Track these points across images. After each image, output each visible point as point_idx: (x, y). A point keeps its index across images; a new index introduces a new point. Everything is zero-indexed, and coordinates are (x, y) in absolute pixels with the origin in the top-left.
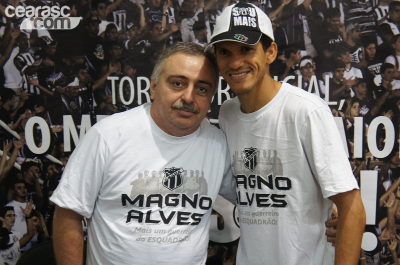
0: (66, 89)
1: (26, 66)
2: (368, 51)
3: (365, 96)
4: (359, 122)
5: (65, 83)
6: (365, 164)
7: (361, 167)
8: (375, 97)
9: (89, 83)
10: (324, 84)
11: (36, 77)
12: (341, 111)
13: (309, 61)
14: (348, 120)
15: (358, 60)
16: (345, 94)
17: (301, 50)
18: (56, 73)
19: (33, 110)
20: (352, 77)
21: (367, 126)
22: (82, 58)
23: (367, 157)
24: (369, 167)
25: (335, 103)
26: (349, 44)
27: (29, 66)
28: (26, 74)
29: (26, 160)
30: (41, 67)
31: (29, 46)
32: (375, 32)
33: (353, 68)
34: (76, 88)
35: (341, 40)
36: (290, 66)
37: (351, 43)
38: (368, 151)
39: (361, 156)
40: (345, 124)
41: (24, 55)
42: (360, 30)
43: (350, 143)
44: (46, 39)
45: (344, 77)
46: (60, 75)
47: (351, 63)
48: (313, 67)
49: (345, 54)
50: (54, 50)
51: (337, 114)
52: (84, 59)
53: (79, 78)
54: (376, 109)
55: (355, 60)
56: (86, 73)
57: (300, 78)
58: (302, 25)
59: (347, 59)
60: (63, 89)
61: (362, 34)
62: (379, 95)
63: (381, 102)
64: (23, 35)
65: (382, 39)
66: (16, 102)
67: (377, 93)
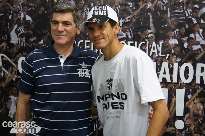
0: (37, 45)
1: (20, 33)
2: (181, 31)
3: (179, 53)
4: (176, 65)
5: (37, 42)
6: (178, 86)
7: (176, 87)
8: (184, 53)
9: (47, 42)
10: (159, 46)
11: (24, 39)
12: (167, 59)
13: (152, 35)
14: (170, 64)
15: (176, 35)
16: (169, 51)
17: (148, 29)
18: (33, 37)
19: (22, 54)
20: (173, 43)
21: (180, 67)
22: (45, 31)
23: (180, 82)
24: (181, 88)
25: (164, 55)
26: (172, 27)
27: (21, 34)
28: (20, 37)
29: (17, 77)
30: (27, 34)
31: (22, 24)
32: (185, 22)
33: (173, 39)
34: (42, 44)
35: (168, 25)
36: (143, 37)
37: (173, 27)
38: (180, 79)
39: (176, 82)
40: (169, 66)
41: (20, 28)
42: (177, 21)
43: (171, 75)
44: (29, 21)
45: (169, 43)
46: (35, 38)
47: (173, 36)
48: (154, 38)
49: (170, 32)
50: (33, 27)
51: (165, 61)
52: (46, 31)
53: (43, 40)
54: (184, 59)
55: (174, 35)
56: (47, 38)
57: (148, 43)
58: (149, 18)
59: (170, 34)
60: (36, 44)
61: (179, 23)
62: (186, 52)
63: (187, 56)
64: (19, 19)
65: (188, 25)
66: (15, 50)
67: (185, 51)
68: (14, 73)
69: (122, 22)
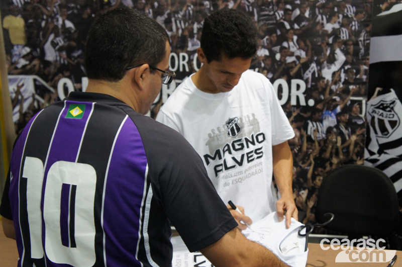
1: (58, 46)
2: (272, 39)
3: (270, 66)
8: (276, 67)
11: (64, 53)
15: (266, 44)
16: (258, 65)
18: (77, 51)
19: (63, 74)
20: (262, 54)
26: (260, 33)
28: (58, 51)
30: (68, 46)
31: (60, 33)
32: (276, 27)
37: (262, 33)
41: (57, 39)
42: (266, 25)
44: (71, 29)
45: (258, 54)
46: (79, 52)
47: (262, 45)
49: (258, 40)
50: (76, 36)
54: (277, 74)
55: (264, 44)
59: (259, 43)
61: (268, 28)
62: (279, 66)
63: (280, 71)
64: (56, 27)
65: (281, 31)
66: (52, 69)
67: (277, 65)
68: (53, 101)
69: (197, 28)
